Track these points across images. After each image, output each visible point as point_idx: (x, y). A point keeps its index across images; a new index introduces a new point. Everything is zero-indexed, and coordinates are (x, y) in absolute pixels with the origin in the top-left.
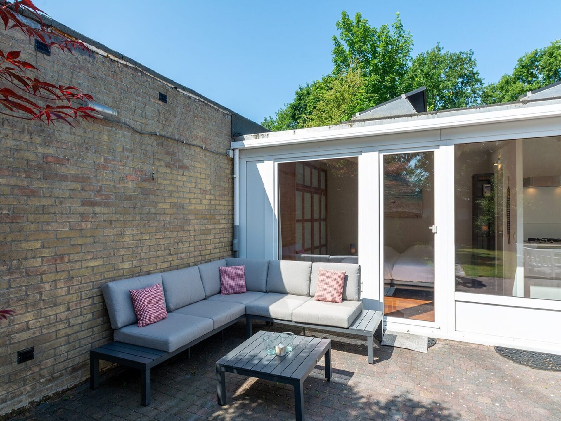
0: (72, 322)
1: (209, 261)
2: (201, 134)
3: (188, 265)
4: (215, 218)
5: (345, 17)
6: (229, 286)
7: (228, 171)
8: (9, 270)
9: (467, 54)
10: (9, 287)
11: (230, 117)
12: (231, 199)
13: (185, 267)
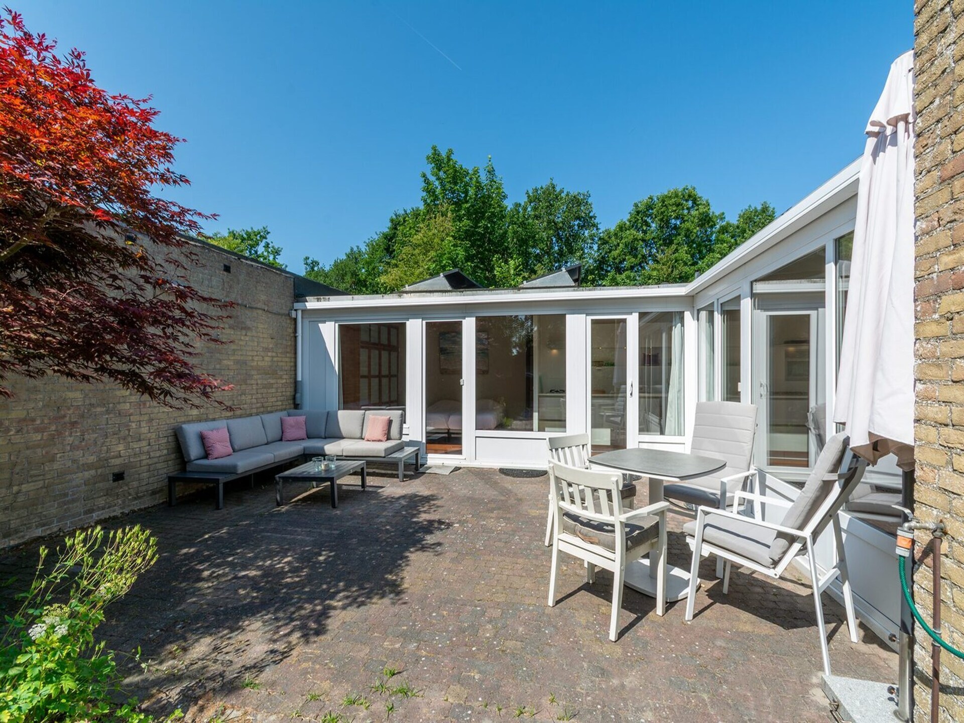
0: (152, 454)
1: (271, 412)
2: (263, 297)
3: (251, 415)
4: (277, 374)
5: (436, 153)
6: (289, 434)
7: (291, 330)
8: (107, 411)
9: (584, 195)
10: (107, 424)
11: (292, 280)
12: (293, 356)
13: (248, 416)
